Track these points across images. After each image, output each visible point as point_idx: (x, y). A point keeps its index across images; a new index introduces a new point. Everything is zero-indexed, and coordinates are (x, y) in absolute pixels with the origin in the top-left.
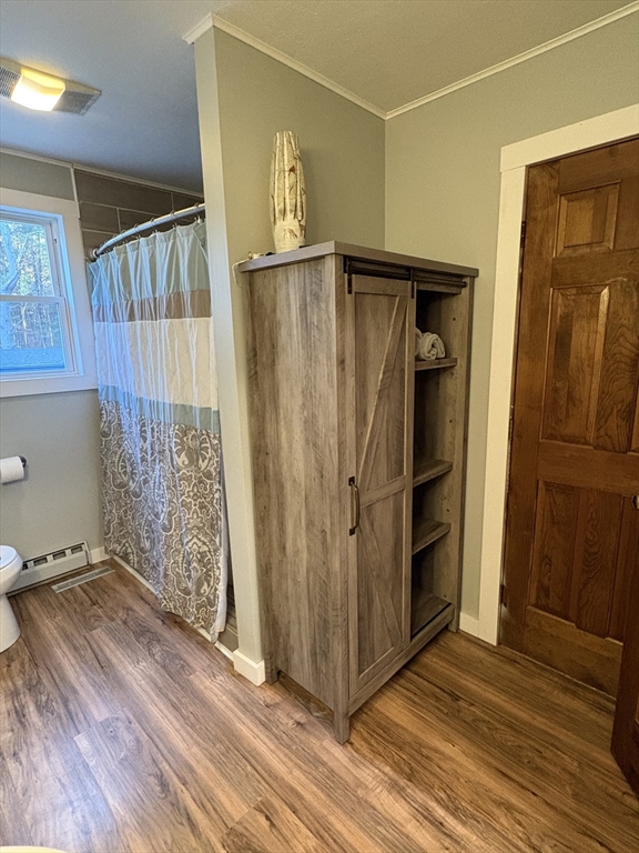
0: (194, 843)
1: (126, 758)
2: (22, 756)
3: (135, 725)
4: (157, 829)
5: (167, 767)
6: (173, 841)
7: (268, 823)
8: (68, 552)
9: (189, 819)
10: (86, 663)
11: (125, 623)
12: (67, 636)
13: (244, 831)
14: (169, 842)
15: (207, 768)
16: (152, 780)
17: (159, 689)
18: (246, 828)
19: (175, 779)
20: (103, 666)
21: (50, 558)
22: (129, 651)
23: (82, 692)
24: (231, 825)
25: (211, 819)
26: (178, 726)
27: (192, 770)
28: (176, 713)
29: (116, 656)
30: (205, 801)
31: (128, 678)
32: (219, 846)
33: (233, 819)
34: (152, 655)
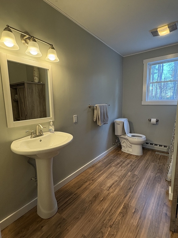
0: (123, 198)
1: (131, 181)
2: (122, 168)
3: (138, 179)
4: (122, 191)
5: (133, 188)
6: (121, 195)
7: (134, 212)
8: (163, 146)
9: (126, 195)
10: (145, 166)
11: (160, 166)
12: (148, 160)
13: (129, 207)
14: (121, 194)
15: (138, 195)
16: (129, 187)
17: (149, 179)
18: (130, 207)
19: (132, 190)
20: (146, 169)
21: (158, 145)
22: (153, 170)
23: (138, 168)
24: (129, 204)
25: (128, 200)
26: (143, 186)
27: (136, 192)
28: (146, 184)
29: (150, 169)
30: (131, 197)
31: (147, 173)
32: (124, 203)
33: (130, 204)
34: (156, 174)
